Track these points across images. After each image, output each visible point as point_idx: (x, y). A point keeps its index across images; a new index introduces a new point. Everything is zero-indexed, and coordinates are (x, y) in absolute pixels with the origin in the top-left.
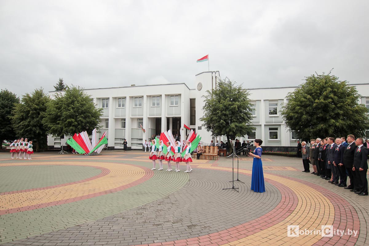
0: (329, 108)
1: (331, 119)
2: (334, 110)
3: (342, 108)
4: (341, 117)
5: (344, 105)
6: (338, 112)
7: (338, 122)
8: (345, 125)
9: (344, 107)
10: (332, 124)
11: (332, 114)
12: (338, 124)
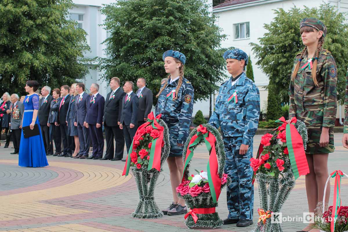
0: (22, 25)
1: (25, 52)
2: (29, 31)
3: (44, 28)
4: (43, 49)
5: (49, 22)
6: (38, 37)
7: (37, 59)
8: (49, 65)
9: (47, 26)
10: (26, 62)
11: (27, 40)
12: (36, 63)
